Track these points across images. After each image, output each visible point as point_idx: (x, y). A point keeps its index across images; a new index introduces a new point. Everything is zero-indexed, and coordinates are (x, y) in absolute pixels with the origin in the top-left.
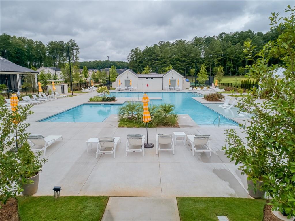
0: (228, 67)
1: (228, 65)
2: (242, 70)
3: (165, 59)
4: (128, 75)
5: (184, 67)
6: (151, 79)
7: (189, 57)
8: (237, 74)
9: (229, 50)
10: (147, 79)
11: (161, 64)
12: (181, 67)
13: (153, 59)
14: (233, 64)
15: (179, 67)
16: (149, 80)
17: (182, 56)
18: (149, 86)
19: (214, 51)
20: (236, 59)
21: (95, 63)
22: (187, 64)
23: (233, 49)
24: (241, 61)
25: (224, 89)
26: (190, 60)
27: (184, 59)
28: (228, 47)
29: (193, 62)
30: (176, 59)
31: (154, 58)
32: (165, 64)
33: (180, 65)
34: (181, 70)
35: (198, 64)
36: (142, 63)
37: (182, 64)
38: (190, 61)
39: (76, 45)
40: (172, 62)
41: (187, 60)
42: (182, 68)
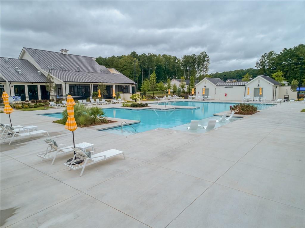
4: (205, 83)
6: (231, 87)
10: (226, 87)
16: (229, 89)
18: (227, 95)
21: (235, 73)
39: (207, 56)
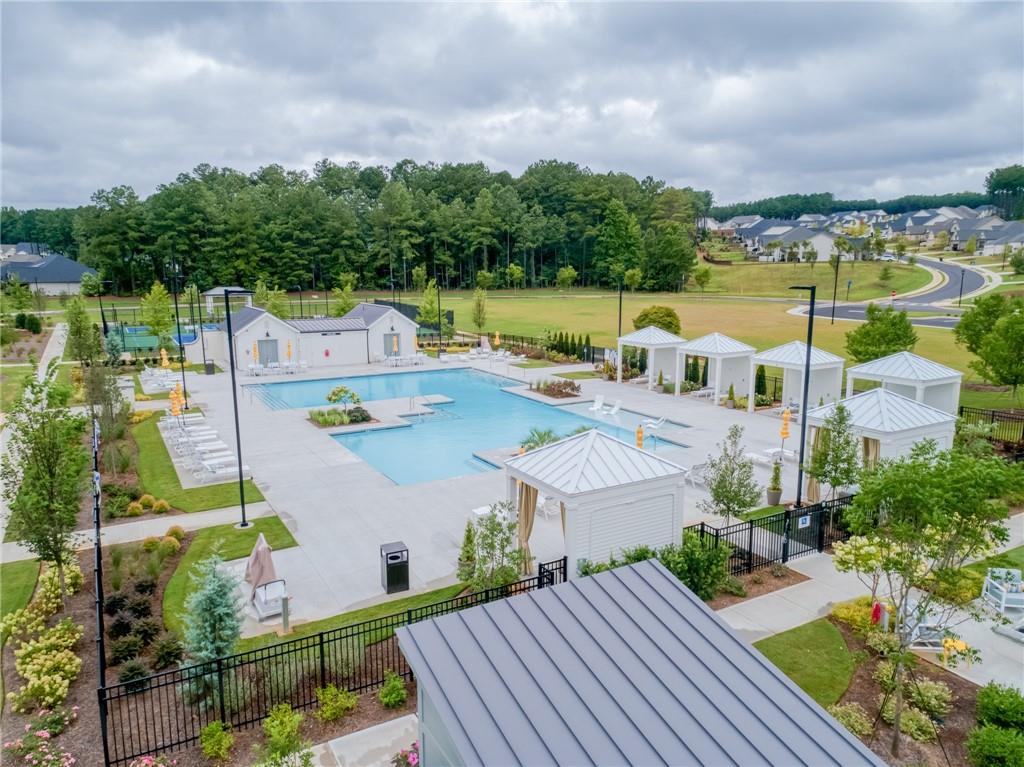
0: (440, 265)
1: (439, 260)
2: (485, 278)
3: (240, 231)
4: (267, 327)
5: (310, 262)
6: (336, 334)
7: (323, 231)
8: (463, 284)
9: (436, 216)
10: (326, 335)
11: (226, 248)
12: (301, 262)
13: (195, 232)
14: (453, 256)
15: (292, 259)
16: (331, 339)
17: (301, 226)
18: (330, 354)
19: (399, 218)
20: (457, 243)
22: (318, 253)
23: (447, 213)
24: (472, 249)
25: (523, 356)
26: (327, 240)
27: (307, 235)
28: (432, 207)
29: (336, 246)
30: (279, 234)
31: (196, 226)
32: (244, 251)
33: (297, 253)
34: (301, 272)
35: (351, 252)
36: (153, 244)
37: (303, 251)
38: (328, 244)
40: (266, 243)
41: (317, 238)
42: (303, 265)
